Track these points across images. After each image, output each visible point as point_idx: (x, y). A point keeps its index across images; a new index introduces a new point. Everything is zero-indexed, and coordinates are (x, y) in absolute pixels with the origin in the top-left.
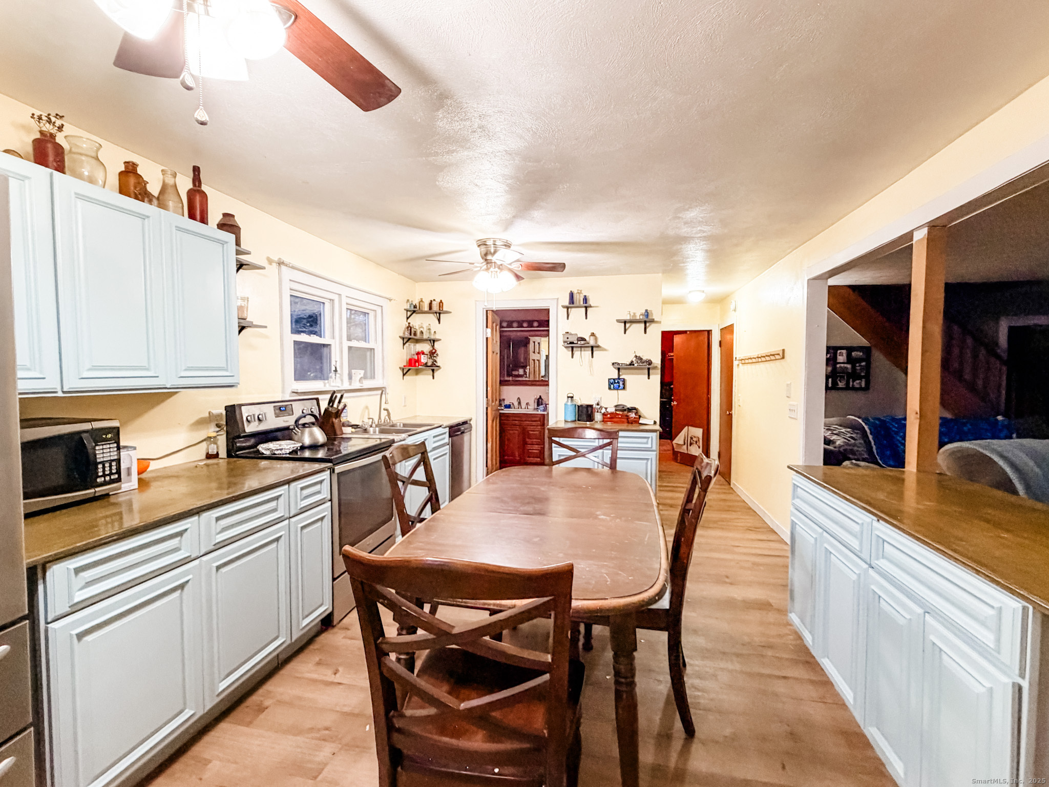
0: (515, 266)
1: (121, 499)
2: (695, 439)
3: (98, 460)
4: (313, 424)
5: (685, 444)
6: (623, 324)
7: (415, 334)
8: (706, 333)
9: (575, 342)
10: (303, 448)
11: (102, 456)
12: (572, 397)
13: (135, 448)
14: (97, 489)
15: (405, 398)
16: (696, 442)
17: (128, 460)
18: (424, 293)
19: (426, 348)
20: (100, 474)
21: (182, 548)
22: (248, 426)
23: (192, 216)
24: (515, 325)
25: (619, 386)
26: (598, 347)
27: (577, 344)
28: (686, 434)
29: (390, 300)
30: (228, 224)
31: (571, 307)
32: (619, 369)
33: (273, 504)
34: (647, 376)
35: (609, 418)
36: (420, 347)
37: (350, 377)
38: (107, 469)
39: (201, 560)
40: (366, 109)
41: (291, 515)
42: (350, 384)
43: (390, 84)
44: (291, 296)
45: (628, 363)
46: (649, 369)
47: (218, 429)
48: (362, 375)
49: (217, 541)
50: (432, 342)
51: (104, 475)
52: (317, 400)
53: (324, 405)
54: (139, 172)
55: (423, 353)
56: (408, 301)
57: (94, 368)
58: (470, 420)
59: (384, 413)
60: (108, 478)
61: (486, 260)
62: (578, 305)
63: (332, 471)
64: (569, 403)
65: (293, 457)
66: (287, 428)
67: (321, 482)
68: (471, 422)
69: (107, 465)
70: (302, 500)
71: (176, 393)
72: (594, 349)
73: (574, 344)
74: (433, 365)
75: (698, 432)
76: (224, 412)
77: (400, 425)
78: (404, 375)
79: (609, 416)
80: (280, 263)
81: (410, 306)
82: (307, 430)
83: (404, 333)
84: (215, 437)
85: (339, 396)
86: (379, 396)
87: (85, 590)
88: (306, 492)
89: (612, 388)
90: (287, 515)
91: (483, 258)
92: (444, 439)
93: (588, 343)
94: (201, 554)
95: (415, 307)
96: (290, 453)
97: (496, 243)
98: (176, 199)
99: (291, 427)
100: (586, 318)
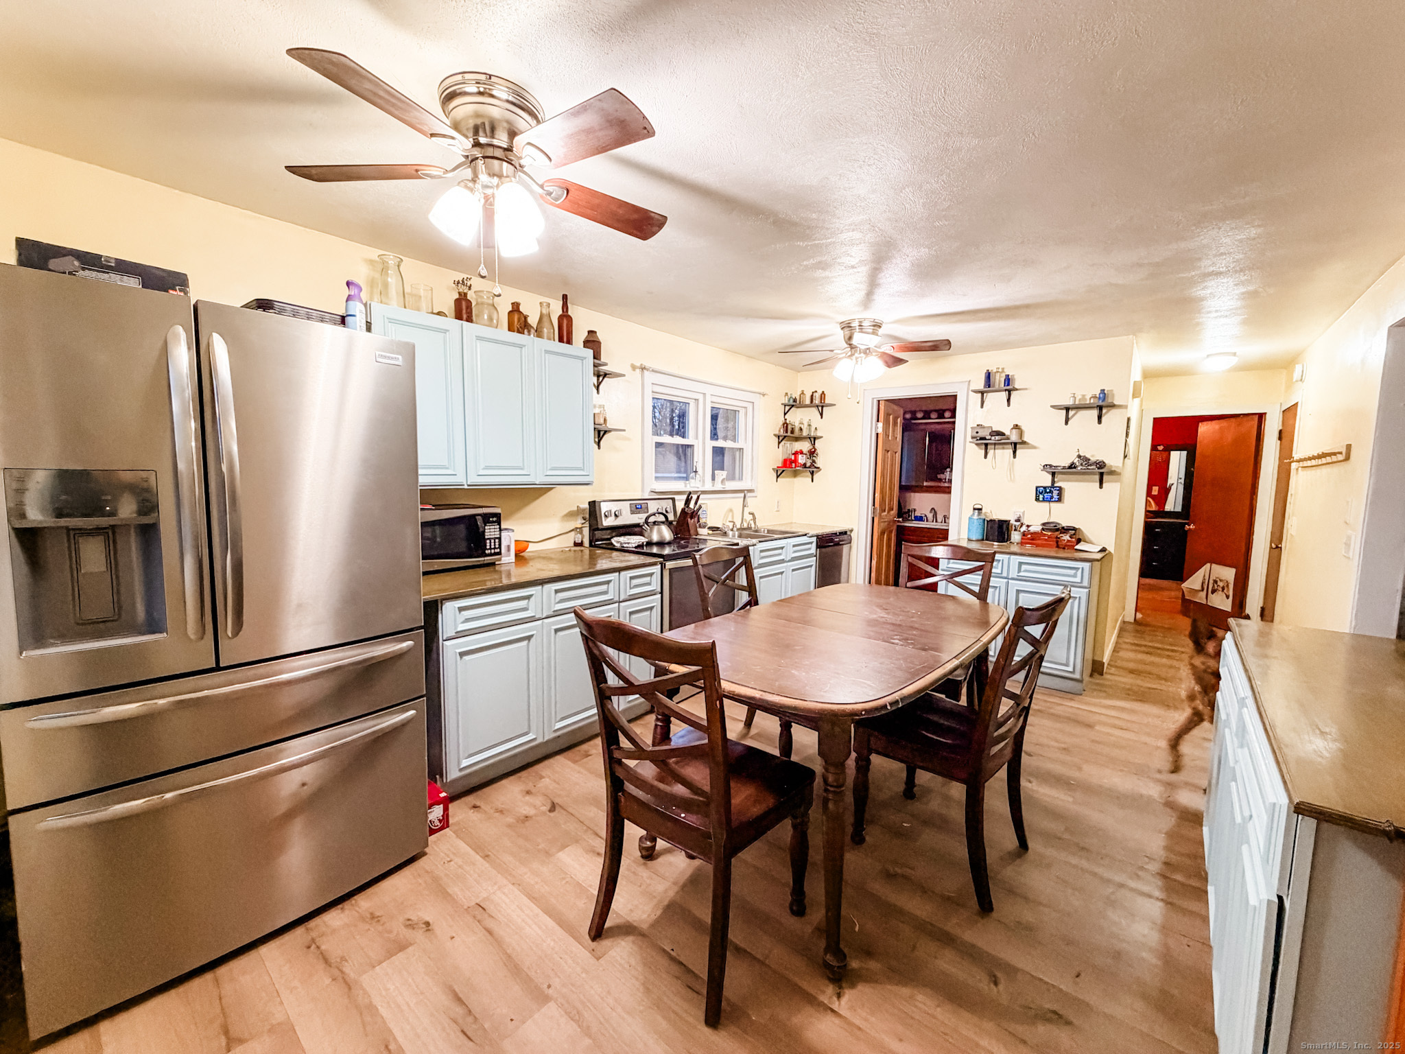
0: (885, 348)
1: (503, 568)
2: (1219, 583)
3: (486, 537)
4: (663, 523)
5: (1203, 590)
6: (1064, 411)
7: (792, 432)
8: (1256, 418)
9: (987, 438)
10: (650, 544)
11: (489, 534)
12: (980, 510)
13: (513, 531)
14: (486, 558)
15: (778, 502)
16: (1223, 589)
17: (508, 540)
18: (806, 384)
19: (805, 446)
20: (488, 547)
21: (530, 608)
22: (605, 520)
23: (561, 340)
24: (933, 415)
25: (1052, 497)
26: (1024, 443)
27: (990, 439)
28: (1207, 577)
29: (764, 395)
30: (592, 342)
31: (987, 392)
32: (1053, 474)
33: (604, 587)
34: (1098, 484)
35: (1028, 539)
36: (798, 446)
37: (713, 479)
38: (493, 544)
39: (543, 622)
40: (645, 238)
41: (621, 600)
42: (713, 486)
43: (657, 216)
44: (653, 398)
45: (1067, 465)
46: (1102, 475)
47: (584, 521)
48: (724, 476)
49: (555, 609)
50: (813, 440)
51: (491, 549)
52: (673, 500)
53: (680, 505)
54: (521, 310)
55: (801, 452)
56: (787, 394)
57: (487, 468)
58: (851, 531)
59: (748, 517)
60: (493, 551)
61: (850, 345)
62: (997, 387)
63: (663, 567)
64: (976, 517)
65: (638, 550)
66: (638, 525)
67: (651, 575)
68: (852, 535)
69: (493, 541)
70: (631, 588)
71: (552, 488)
72: (1018, 446)
73: (989, 441)
74: (812, 465)
75: (1228, 574)
76: (588, 506)
77: (764, 531)
78: (778, 477)
79: (1029, 536)
80: (643, 368)
81: (789, 401)
82: (656, 527)
83: (780, 431)
84: (581, 528)
85: (695, 497)
86: (742, 499)
87: (465, 624)
88: (635, 582)
89: (1041, 499)
90: (616, 599)
91: (846, 343)
92: (810, 549)
93: (1008, 439)
94: (544, 617)
95: (795, 400)
96: (636, 547)
97: (863, 324)
98: (550, 326)
99: (641, 524)
100: (1009, 405)
